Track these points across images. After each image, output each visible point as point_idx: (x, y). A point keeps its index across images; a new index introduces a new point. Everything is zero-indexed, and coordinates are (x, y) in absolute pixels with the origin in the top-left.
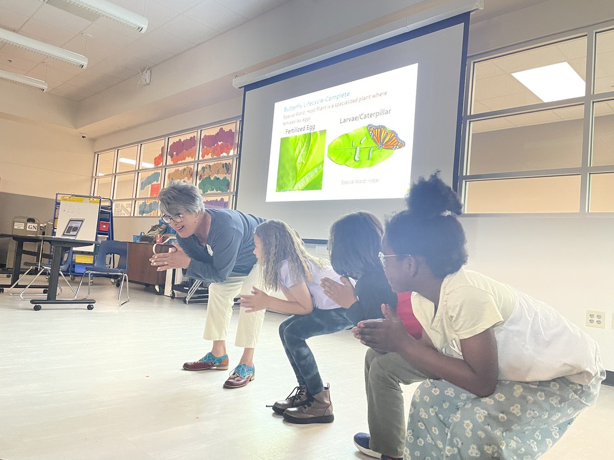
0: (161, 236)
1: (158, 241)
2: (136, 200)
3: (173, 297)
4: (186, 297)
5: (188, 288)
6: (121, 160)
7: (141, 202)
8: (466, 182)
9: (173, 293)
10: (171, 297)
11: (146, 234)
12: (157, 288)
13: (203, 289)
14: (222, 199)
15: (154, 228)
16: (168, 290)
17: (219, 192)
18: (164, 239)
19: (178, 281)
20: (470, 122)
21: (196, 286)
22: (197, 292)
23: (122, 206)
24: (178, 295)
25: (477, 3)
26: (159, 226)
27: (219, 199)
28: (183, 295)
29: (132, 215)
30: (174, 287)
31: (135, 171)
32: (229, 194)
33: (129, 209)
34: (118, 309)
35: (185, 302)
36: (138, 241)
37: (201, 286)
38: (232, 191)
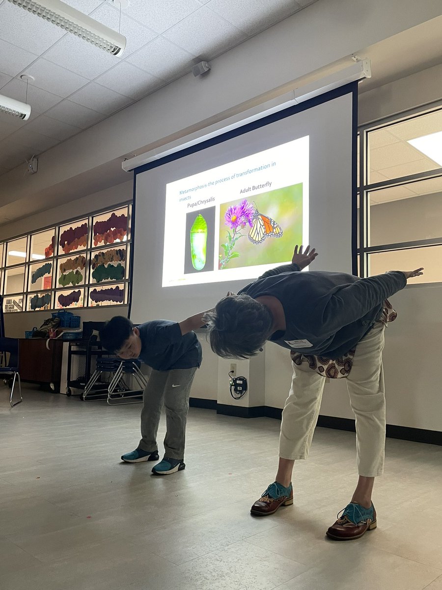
0: (54, 331)
1: (51, 335)
2: (27, 293)
3: (69, 394)
4: (82, 394)
5: (84, 384)
6: (10, 253)
7: (33, 296)
8: (367, 254)
9: (69, 390)
10: (66, 394)
11: (39, 328)
12: (52, 386)
13: (101, 383)
14: (118, 287)
15: (47, 322)
16: (64, 388)
17: (114, 280)
18: (58, 333)
19: (74, 378)
20: (367, 192)
21: (93, 381)
22: (94, 387)
23: (15, 302)
24: (74, 392)
25: (364, 72)
26: (52, 320)
27: (114, 287)
28: (79, 392)
29: (24, 310)
30: (70, 384)
31: (26, 263)
32: (124, 282)
33: (21, 305)
34: (10, 410)
35: (82, 399)
36: (30, 337)
37: (99, 380)
38: (127, 278)
